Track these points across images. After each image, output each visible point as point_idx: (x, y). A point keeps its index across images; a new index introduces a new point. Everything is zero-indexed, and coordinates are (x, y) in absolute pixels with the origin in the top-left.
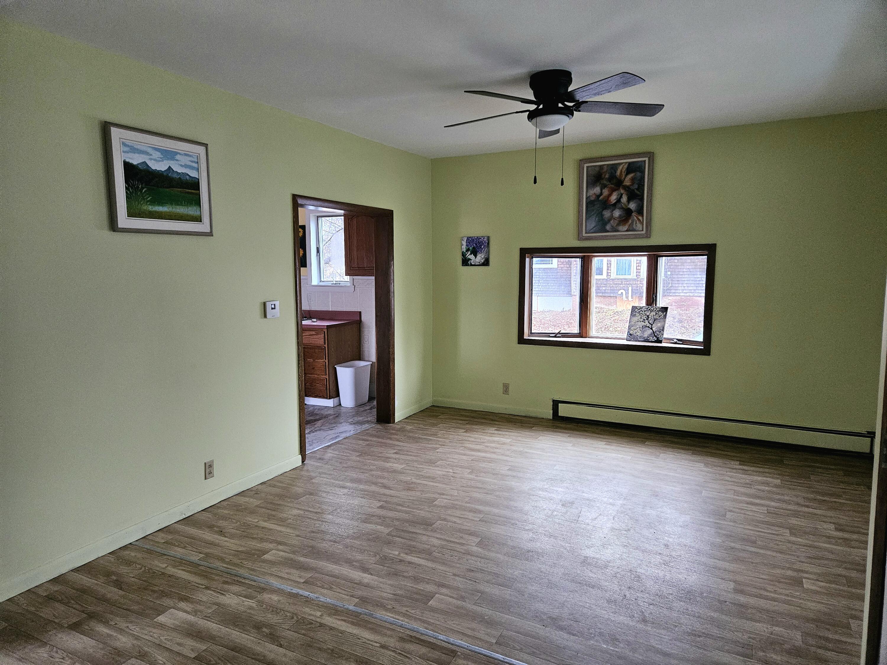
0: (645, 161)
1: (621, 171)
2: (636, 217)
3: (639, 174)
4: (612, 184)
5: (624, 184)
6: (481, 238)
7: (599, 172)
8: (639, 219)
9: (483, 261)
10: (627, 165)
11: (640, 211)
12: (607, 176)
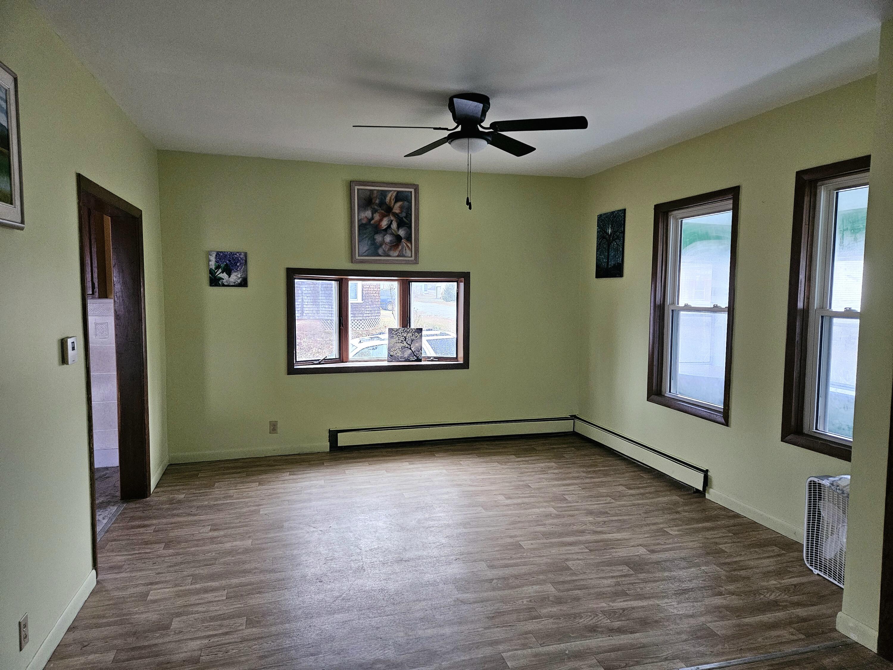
0: (411, 192)
1: (391, 198)
2: (406, 244)
3: (406, 203)
4: (382, 210)
5: (394, 211)
6: (236, 254)
7: (370, 196)
8: (408, 246)
9: (239, 281)
10: (395, 193)
11: (409, 238)
12: (377, 201)
